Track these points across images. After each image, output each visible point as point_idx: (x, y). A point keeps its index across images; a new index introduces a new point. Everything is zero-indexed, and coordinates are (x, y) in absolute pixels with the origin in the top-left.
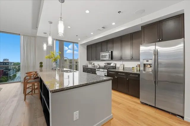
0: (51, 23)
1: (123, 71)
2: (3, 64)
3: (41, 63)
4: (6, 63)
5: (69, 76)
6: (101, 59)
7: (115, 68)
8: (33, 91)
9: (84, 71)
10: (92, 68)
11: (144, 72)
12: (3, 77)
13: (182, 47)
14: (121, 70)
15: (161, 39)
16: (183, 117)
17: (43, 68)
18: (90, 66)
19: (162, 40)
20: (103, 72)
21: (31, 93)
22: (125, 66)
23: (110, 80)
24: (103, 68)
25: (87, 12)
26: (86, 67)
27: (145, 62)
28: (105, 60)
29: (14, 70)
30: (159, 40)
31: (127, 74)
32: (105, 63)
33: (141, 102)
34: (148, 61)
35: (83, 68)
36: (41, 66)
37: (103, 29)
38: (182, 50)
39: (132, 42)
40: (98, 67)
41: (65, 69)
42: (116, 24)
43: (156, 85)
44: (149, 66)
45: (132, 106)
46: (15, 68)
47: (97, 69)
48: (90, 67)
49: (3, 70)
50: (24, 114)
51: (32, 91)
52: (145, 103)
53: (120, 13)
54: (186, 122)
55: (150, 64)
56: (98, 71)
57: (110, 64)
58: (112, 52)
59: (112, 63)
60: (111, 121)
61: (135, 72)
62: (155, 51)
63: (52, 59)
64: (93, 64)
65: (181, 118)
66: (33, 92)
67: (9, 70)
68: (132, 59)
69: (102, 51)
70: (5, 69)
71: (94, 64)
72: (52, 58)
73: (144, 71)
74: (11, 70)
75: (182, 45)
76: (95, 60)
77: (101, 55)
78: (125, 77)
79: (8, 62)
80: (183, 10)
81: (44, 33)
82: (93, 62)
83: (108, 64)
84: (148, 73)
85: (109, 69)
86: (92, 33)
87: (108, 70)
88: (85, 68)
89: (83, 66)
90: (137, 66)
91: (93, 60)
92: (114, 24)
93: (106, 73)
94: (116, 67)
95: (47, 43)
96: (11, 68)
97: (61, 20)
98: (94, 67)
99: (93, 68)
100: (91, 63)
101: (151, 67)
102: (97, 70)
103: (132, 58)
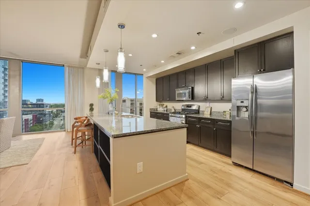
0: (107, 51)
1: (210, 116)
2: (37, 107)
3: (91, 105)
4: (40, 106)
5: (130, 123)
6: (177, 99)
7: (199, 113)
8: (84, 142)
9: (151, 117)
10: (163, 112)
11: (237, 118)
12: (36, 126)
13: (291, 81)
14: (207, 115)
15: (262, 70)
16: (292, 185)
17: (94, 111)
18: (161, 110)
19: (265, 71)
20: (180, 119)
21: (81, 144)
22: (213, 110)
23: (183, 128)
24: (179, 113)
25: (155, 36)
26: (155, 110)
27: (239, 104)
28: (183, 101)
29: (50, 116)
30: (260, 71)
31: (214, 121)
32: (183, 105)
33: (233, 162)
34: (243, 102)
35: (151, 112)
36: (92, 109)
37: (178, 55)
38: (291, 85)
39: (222, 72)
40: (173, 111)
41: (124, 114)
42: (196, 47)
43: (255, 138)
44: (245, 109)
45: (219, 167)
46: (52, 112)
47: (170, 114)
48: (162, 112)
49: (36, 115)
50: (77, 168)
51: (82, 142)
52: (239, 165)
53: (200, 34)
54: (296, 190)
55: (246, 107)
56: (172, 118)
57: (191, 107)
58: (193, 88)
59: (193, 105)
60: (186, 182)
61: (228, 118)
62: (252, 87)
63: (107, 99)
64: (164, 106)
65: (290, 186)
66: (84, 144)
67: (45, 115)
68: (223, 99)
69: (178, 87)
70: (39, 114)
71: (166, 107)
72: (107, 97)
73: (238, 116)
74: (47, 116)
75: (291, 77)
76: (168, 100)
77: (177, 92)
78: (211, 126)
79: (43, 104)
80: (292, 27)
81: (97, 64)
82: (166, 104)
83: (188, 106)
84: (243, 120)
85: (188, 114)
86: (163, 62)
87: (186, 116)
88: (154, 113)
89: (151, 109)
90: (230, 110)
91: (166, 101)
92: (193, 48)
93: (184, 119)
94: (199, 111)
95: (102, 78)
96: (47, 113)
97: (121, 51)
98: (167, 111)
99: (165, 112)
100: (162, 105)
101: (247, 111)
102: (171, 116)
103: (223, 97)
